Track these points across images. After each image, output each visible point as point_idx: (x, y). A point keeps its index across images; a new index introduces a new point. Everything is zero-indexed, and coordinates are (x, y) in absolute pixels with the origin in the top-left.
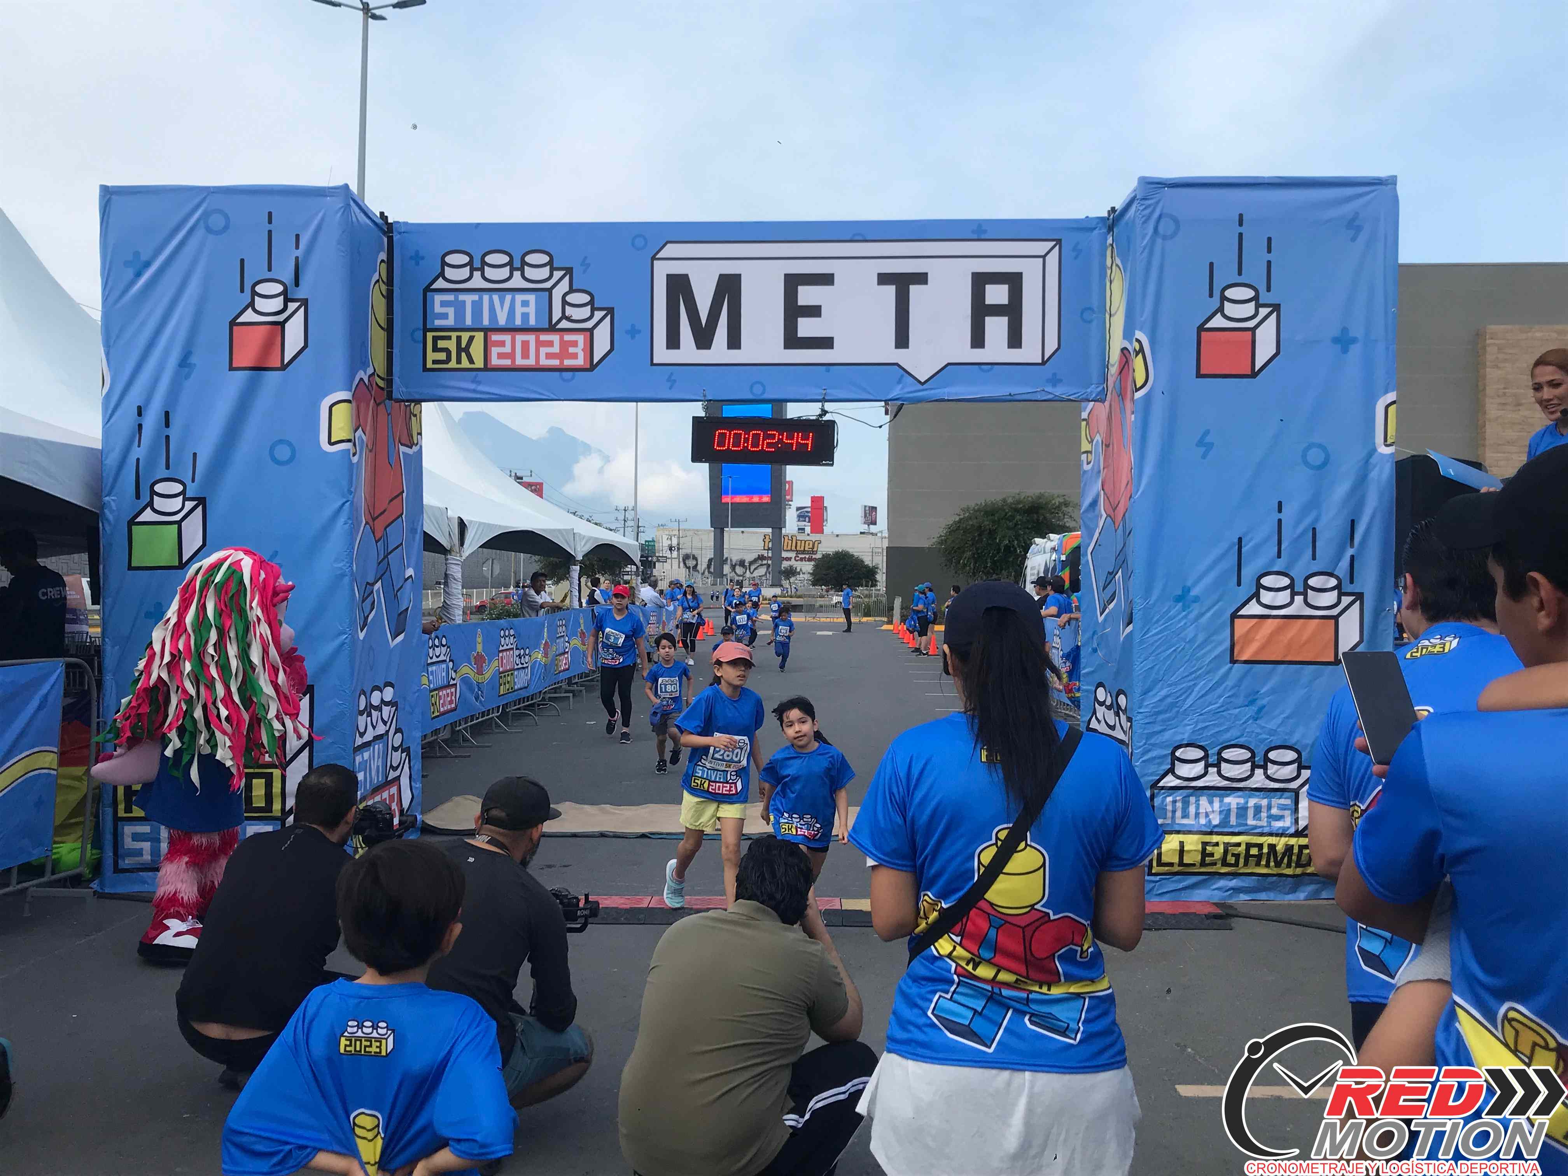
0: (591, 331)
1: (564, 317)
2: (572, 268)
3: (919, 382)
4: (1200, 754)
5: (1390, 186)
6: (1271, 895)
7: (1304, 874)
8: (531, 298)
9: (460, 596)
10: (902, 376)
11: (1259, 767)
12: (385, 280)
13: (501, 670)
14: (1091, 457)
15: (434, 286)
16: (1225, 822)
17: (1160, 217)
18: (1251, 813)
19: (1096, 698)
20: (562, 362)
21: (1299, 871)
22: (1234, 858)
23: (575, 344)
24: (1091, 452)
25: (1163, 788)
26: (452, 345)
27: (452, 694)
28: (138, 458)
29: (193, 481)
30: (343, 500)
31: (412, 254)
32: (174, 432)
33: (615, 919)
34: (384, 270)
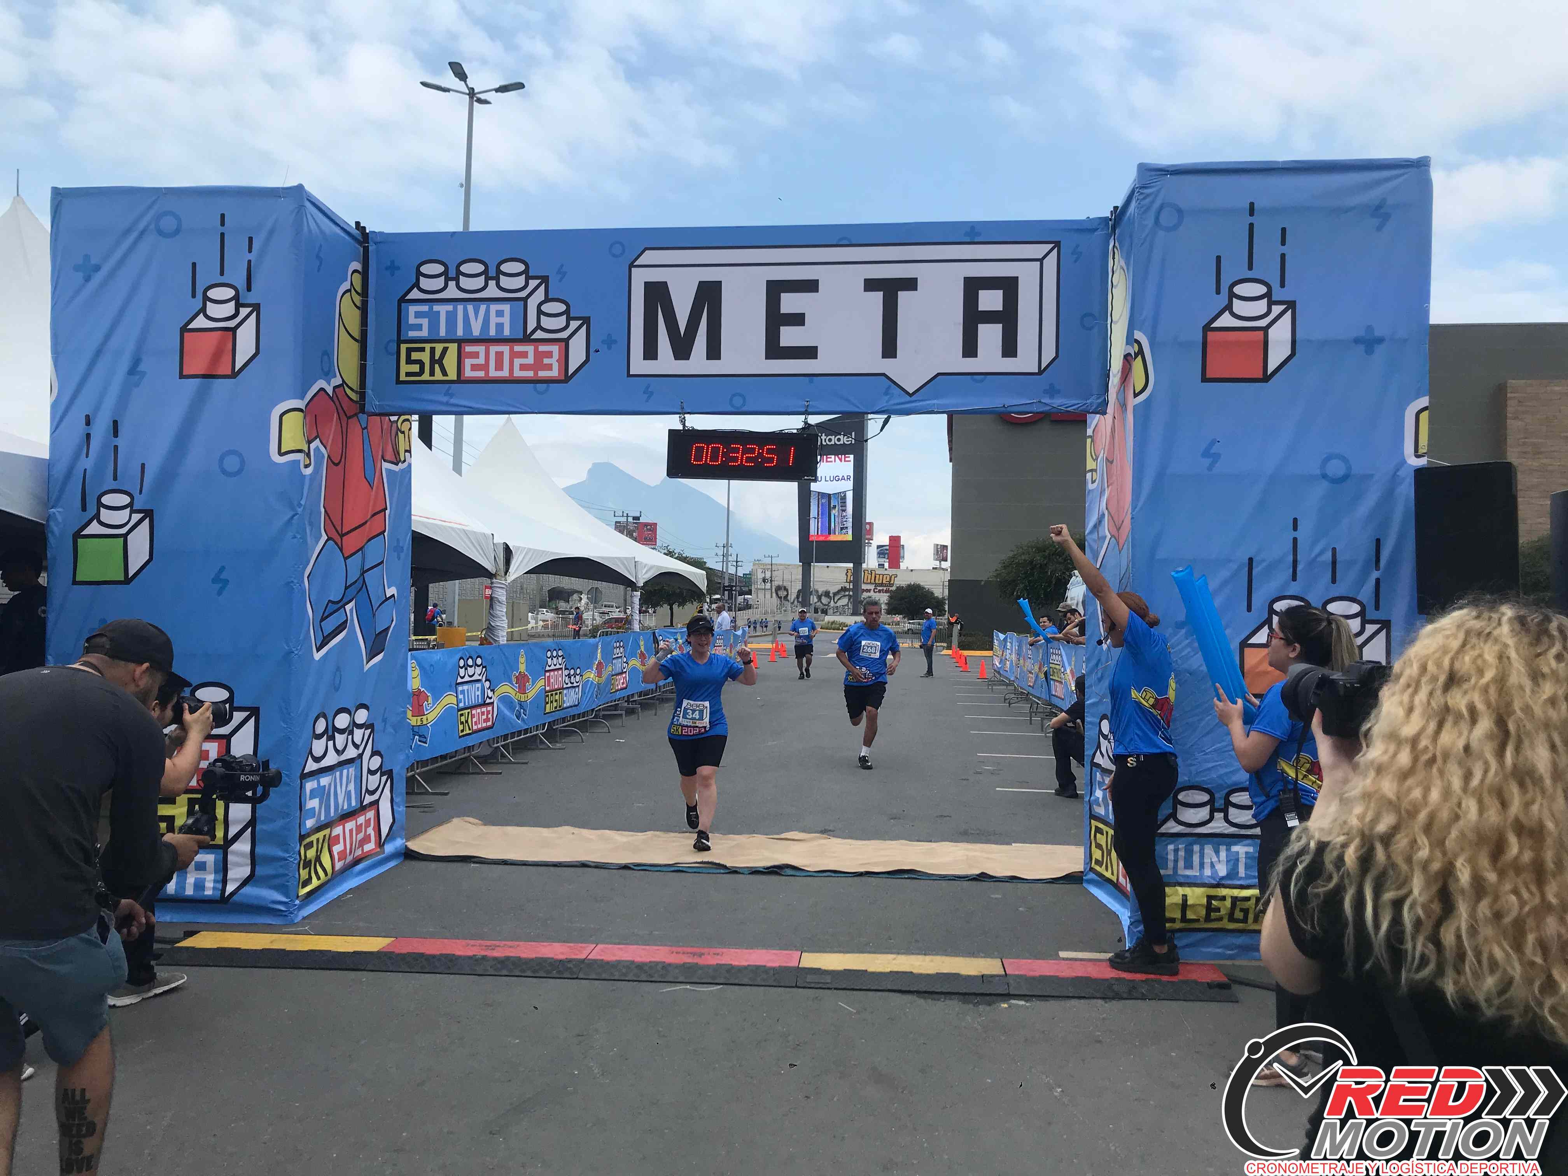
0: (566, 341)
1: (539, 327)
2: (548, 277)
3: (907, 393)
4: (1205, 797)
5: (1423, 168)
8: (506, 308)
9: (505, 618)
10: (890, 386)
12: (359, 289)
13: (547, 689)
14: (1097, 476)
15: (408, 297)
16: (1233, 873)
17: (1161, 207)
19: (1100, 732)
20: (536, 373)
22: (1242, 913)
23: (549, 354)
24: (1096, 471)
25: (1163, 835)
26: (425, 357)
27: (488, 712)
28: (85, 470)
29: (141, 492)
30: (292, 513)
31: (389, 264)
32: (122, 442)
33: (548, 972)
34: (357, 280)
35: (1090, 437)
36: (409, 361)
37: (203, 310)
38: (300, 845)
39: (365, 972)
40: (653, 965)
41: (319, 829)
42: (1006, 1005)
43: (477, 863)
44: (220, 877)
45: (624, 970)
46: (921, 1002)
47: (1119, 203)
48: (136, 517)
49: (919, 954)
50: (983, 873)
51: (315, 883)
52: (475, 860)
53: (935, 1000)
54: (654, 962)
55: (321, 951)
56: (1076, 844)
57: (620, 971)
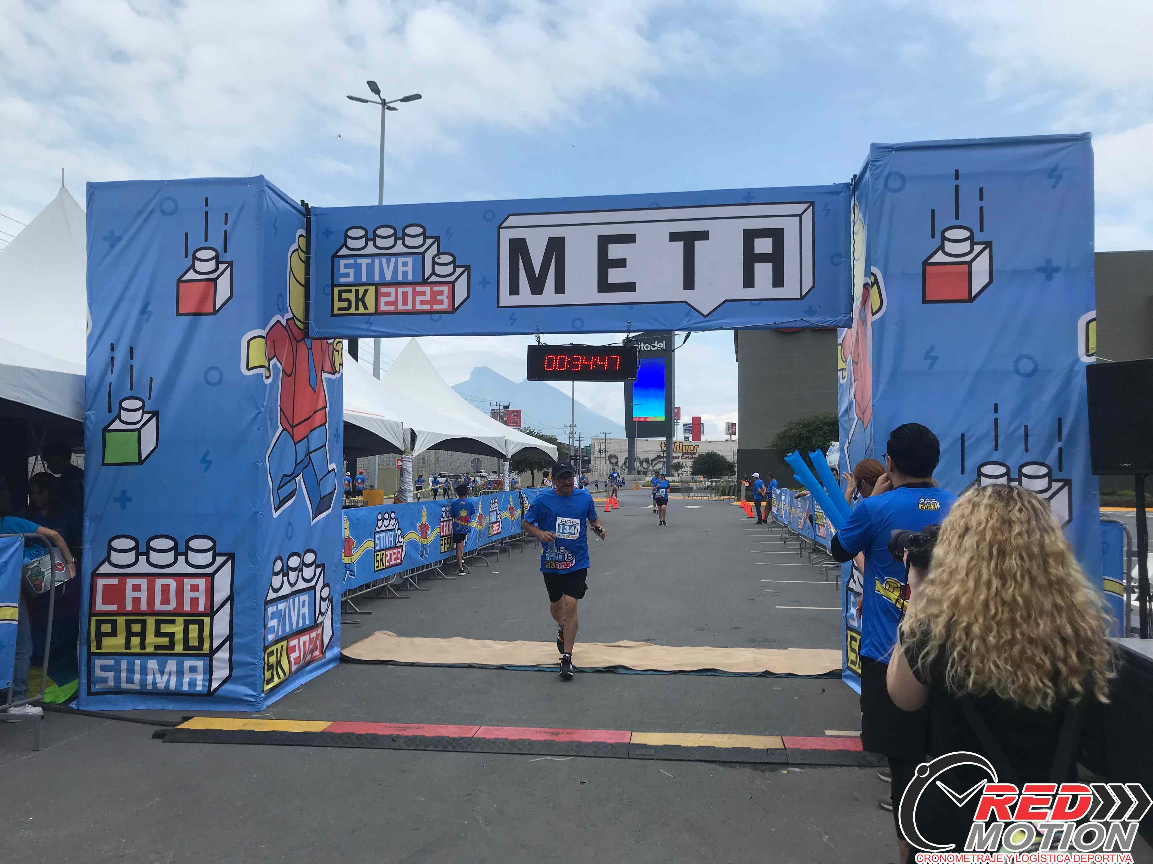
0: (453, 283)
1: (433, 273)
2: (439, 237)
3: (702, 315)
5: (1086, 141)
8: (410, 260)
9: (411, 484)
10: (690, 311)
12: (304, 249)
14: (846, 373)
15: (339, 254)
17: (889, 175)
20: (432, 307)
23: (441, 293)
24: (845, 369)
26: (352, 296)
27: (398, 553)
28: (111, 383)
29: (149, 399)
30: (257, 412)
31: (325, 230)
32: (135, 362)
33: (445, 747)
34: (302, 241)
35: (840, 344)
36: (340, 300)
37: (193, 266)
38: (265, 653)
39: (312, 748)
40: (522, 742)
41: (277, 642)
42: (785, 772)
43: (391, 665)
44: (207, 677)
45: (501, 745)
46: (721, 769)
47: (858, 172)
48: (147, 416)
49: (719, 733)
50: (766, 671)
51: (276, 681)
52: (390, 663)
53: (731, 767)
54: (522, 739)
55: (280, 732)
56: (837, 648)
57: (497, 746)
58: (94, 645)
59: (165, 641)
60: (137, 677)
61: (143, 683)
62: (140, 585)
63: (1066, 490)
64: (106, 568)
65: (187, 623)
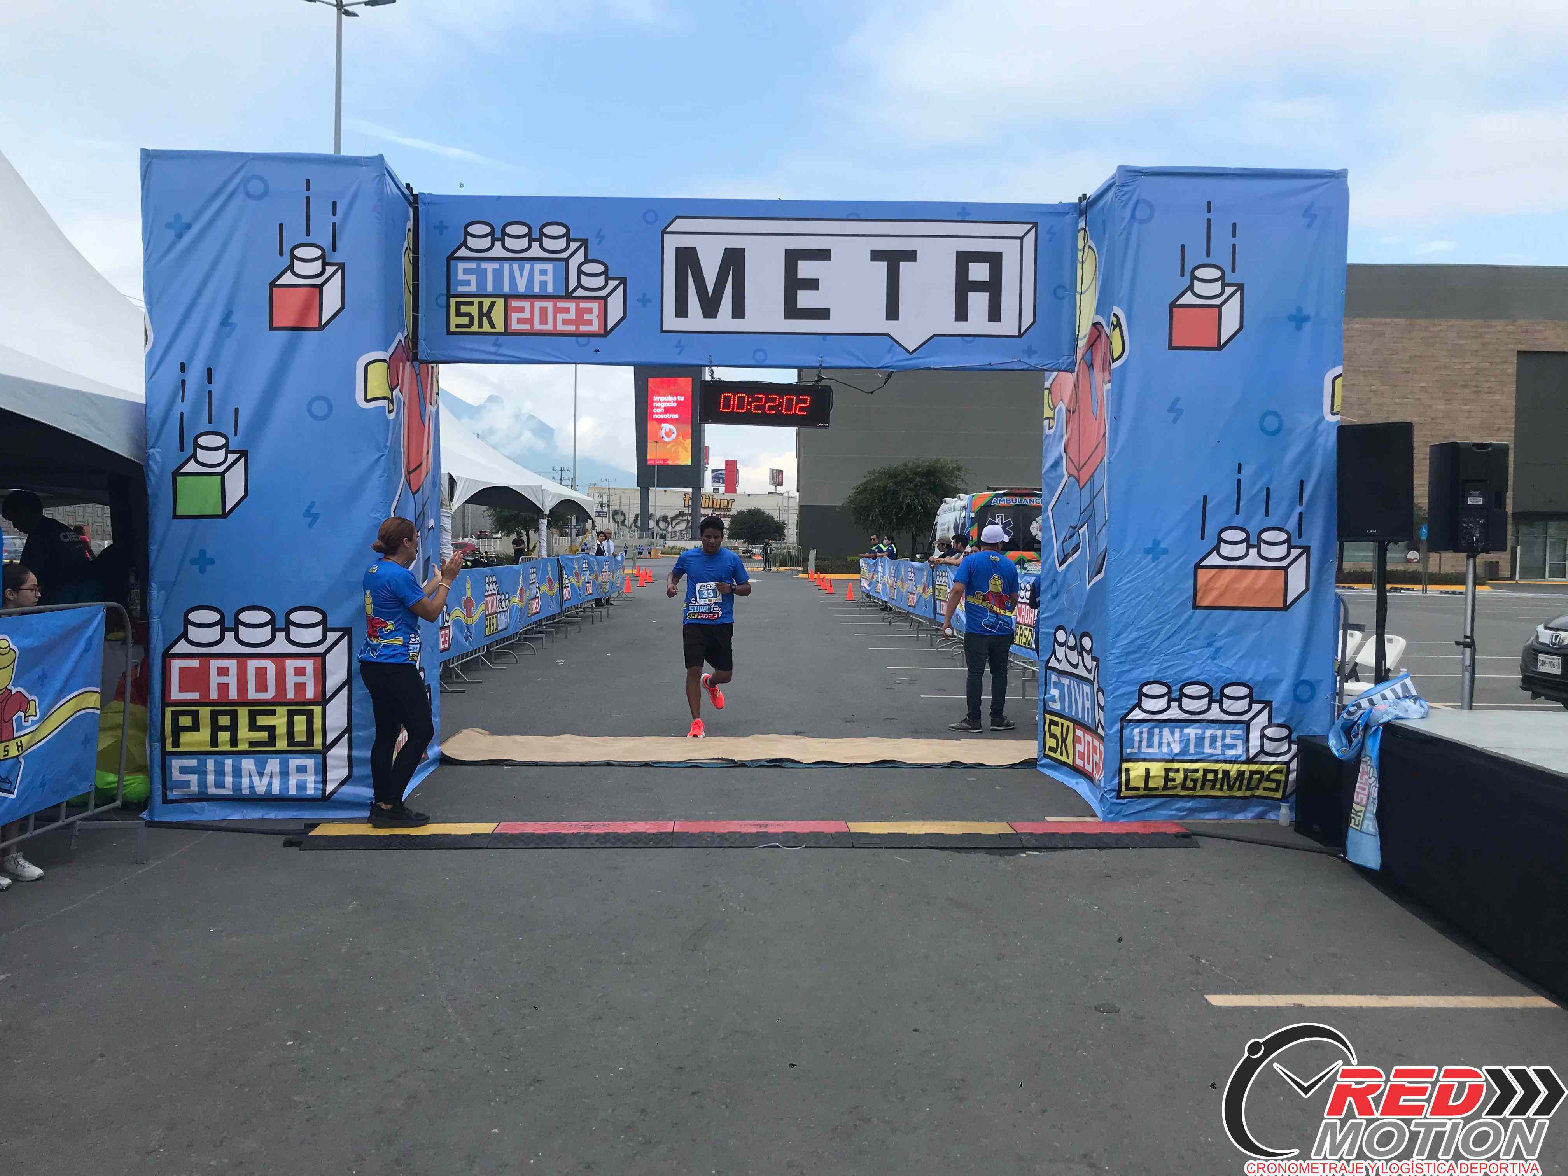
0: (605, 299)
1: (580, 285)
2: (587, 240)
3: (908, 351)
4: (1164, 690)
5: (1342, 179)
6: (1223, 814)
7: (1253, 796)
8: (549, 267)
10: (892, 346)
11: (1216, 701)
12: (412, 247)
13: (487, 613)
15: (457, 255)
16: (1185, 750)
17: (1137, 203)
18: (1207, 742)
19: (1056, 640)
20: (578, 328)
21: (1248, 793)
22: (1192, 783)
23: (590, 311)
25: (1131, 721)
26: (474, 310)
27: (446, 635)
28: (182, 414)
29: (236, 434)
30: (380, 454)
31: (437, 224)
32: (216, 388)
33: (645, 843)
34: (411, 238)
36: (459, 314)
37: (291, 267)
39: (490, 850)
40: (732, 835)
42: (1024, 855)
43: (511, 765)
44: (320, 778)
45: (709, 840)
46: (958, 855)
47: (1090, 194)
48: (232, 457)
50: (953, 762)
52: (508, 763)
53: (968, 853)
54: (730, 832)
57: (706, 840)
58: (169, 741)
59: (264, 735)
60: (229, 780)
61: (237, 787)
62: (228, 668)
63: (1304, 557)
64: (182, 647)
65: (291, 715)
